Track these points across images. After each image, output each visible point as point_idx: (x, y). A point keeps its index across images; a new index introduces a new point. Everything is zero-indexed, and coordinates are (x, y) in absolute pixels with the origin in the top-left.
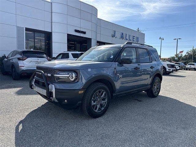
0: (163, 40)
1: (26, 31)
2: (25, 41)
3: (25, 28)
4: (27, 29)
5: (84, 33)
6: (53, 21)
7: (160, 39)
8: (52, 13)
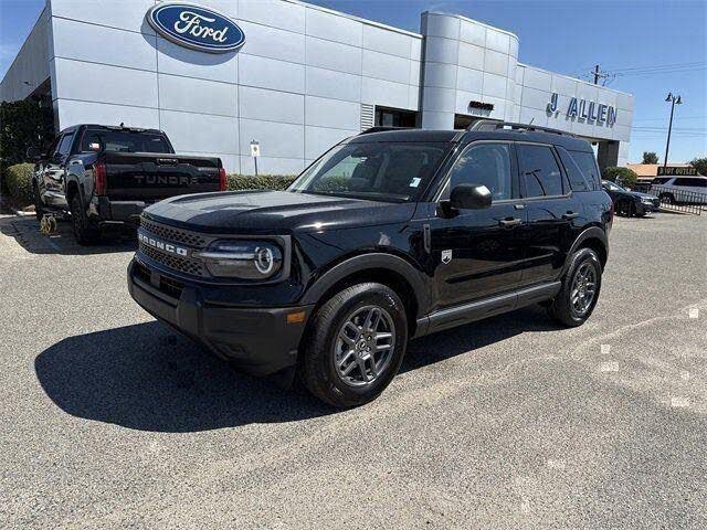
3: (374, 107)
6: (425, 84)
7: (668, 99)
8: (424, 62)
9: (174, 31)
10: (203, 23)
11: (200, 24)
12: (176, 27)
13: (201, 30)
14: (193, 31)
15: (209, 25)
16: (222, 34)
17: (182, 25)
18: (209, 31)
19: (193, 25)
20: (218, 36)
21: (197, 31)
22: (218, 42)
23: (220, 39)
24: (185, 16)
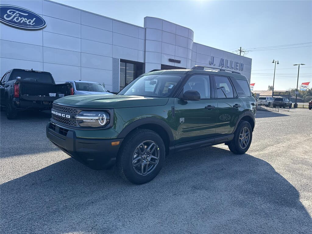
0: (278, 63)
1: (120, 62)
2: (119, 73)
3: (120, 60)
4: (122, 61)
5: (179, 62)
6: (146, 50)
7: (273, 62)
8: (145, 40)
9: (4, 19)
10: (21, 16)
11: (19, 16)
12: (5, 17)
13: (20, 19)
14: (15, 19)
15: (25, 17)
16: (32, 21)
17: (9, 16)
18: (24, 19)
19: (15, 17)
20: (30, 22)
21: (17, 19)
22: (30, 25)
23: (31, 23)
24: (10, 12)
